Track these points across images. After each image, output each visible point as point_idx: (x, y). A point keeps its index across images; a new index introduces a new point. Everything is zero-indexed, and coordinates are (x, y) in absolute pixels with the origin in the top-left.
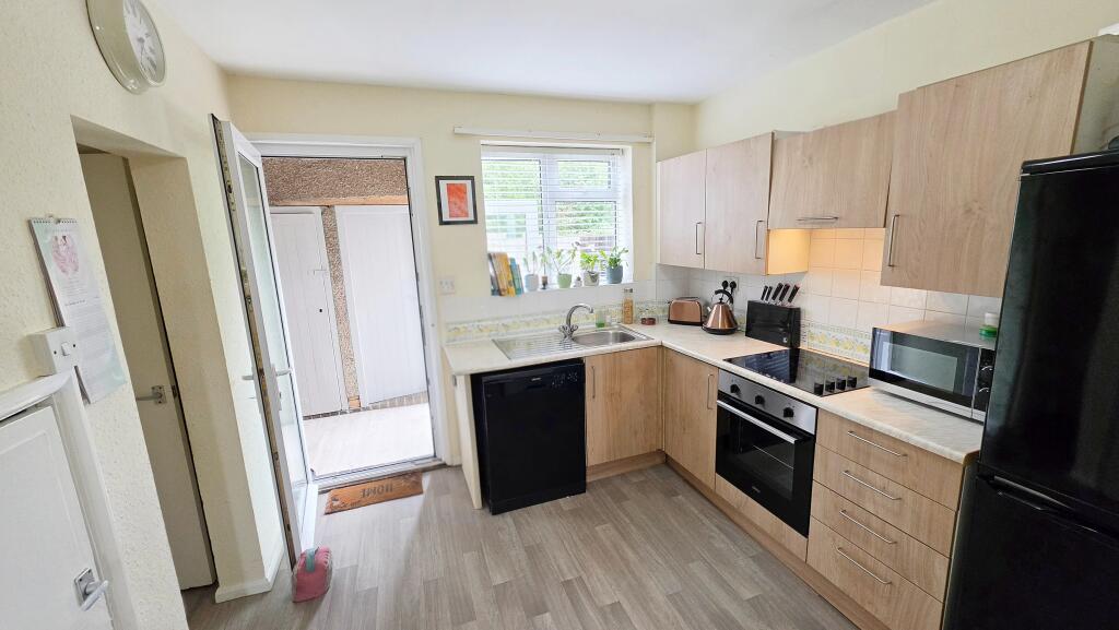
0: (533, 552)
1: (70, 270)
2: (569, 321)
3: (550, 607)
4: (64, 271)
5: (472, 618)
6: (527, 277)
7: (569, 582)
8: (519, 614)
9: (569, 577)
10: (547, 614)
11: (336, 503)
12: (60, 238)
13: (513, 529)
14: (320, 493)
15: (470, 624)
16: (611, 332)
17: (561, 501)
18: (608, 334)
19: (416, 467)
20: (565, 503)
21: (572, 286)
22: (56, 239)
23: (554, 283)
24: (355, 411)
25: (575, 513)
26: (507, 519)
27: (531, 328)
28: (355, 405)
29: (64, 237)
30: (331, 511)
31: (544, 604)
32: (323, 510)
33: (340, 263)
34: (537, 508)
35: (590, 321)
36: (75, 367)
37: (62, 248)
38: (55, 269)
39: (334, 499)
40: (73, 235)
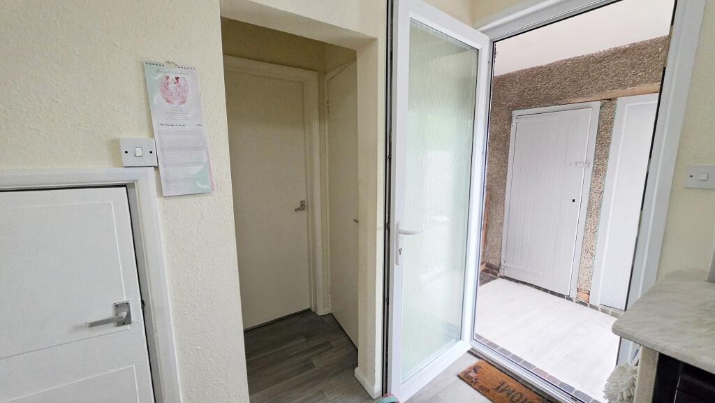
1: (176, 102)
4: (168, 101)
11: (473, 374)
12: (172, 77)
14: (469, 352)
22: (168, 78)
24: (581, 303)
28: (583, 298)
29: (177, 78)
30: (465, 377)
33: (607, 158)
36: (157, 168)
37: (172, 86)
38: (157, 99)
39: (475, 369)
40: (187, 78)
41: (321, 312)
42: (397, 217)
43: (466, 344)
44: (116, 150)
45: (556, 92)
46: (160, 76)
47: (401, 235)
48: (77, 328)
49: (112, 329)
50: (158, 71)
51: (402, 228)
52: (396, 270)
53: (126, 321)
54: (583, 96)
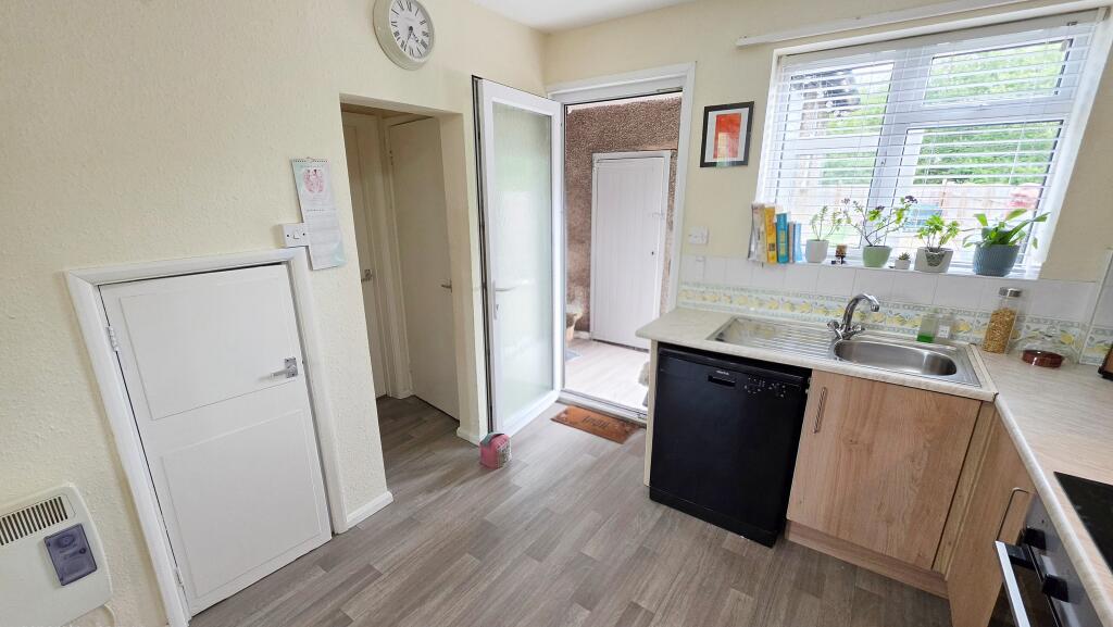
0: (644, 554)
2: (848, 316)
3: (597, 608)
4: (311, 191)
5: (540, 560)
6: (810, 243)
7: (636, 607)
8: (570, 589)
9: (643, 604)
10: (588, 612)
11: (563, 415)
12: (312, 170)
13: (652, 524)
14: (557, 401)
15: (536, 562)
16: (926, 353)
17: (730, 535)
18: (921, 356)
19: (637, 419)
20: (732, 540)
21: (887, 266)
22: (309, 171)
23: (855, 259)
25: (731, 558)
26: (660, 511)
27: (797, 313)
29: (316, 171)
30: (558, 420)
31: (595, 603)
32: (554, 415)
34: (697, 523)
35: (907, 326)
36: (307, 247)
37: (312, 178)
38: (303, 189)
39: (566, 412)
40: (323, 170)
41: (402, 395)
42: (493, 277)
43: (555, 394)
44: (279, 234)
45: (633, 137)
46: (304, 170)
47: (497, 293)
48: (262, 379)
49: (284, 380)
50: (302, 167)
51: (499, 286)
52: (494, 324)
53: (294, 374)
54: (655, 143)
